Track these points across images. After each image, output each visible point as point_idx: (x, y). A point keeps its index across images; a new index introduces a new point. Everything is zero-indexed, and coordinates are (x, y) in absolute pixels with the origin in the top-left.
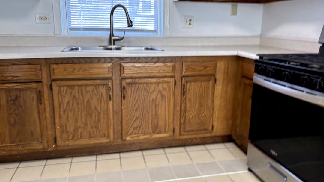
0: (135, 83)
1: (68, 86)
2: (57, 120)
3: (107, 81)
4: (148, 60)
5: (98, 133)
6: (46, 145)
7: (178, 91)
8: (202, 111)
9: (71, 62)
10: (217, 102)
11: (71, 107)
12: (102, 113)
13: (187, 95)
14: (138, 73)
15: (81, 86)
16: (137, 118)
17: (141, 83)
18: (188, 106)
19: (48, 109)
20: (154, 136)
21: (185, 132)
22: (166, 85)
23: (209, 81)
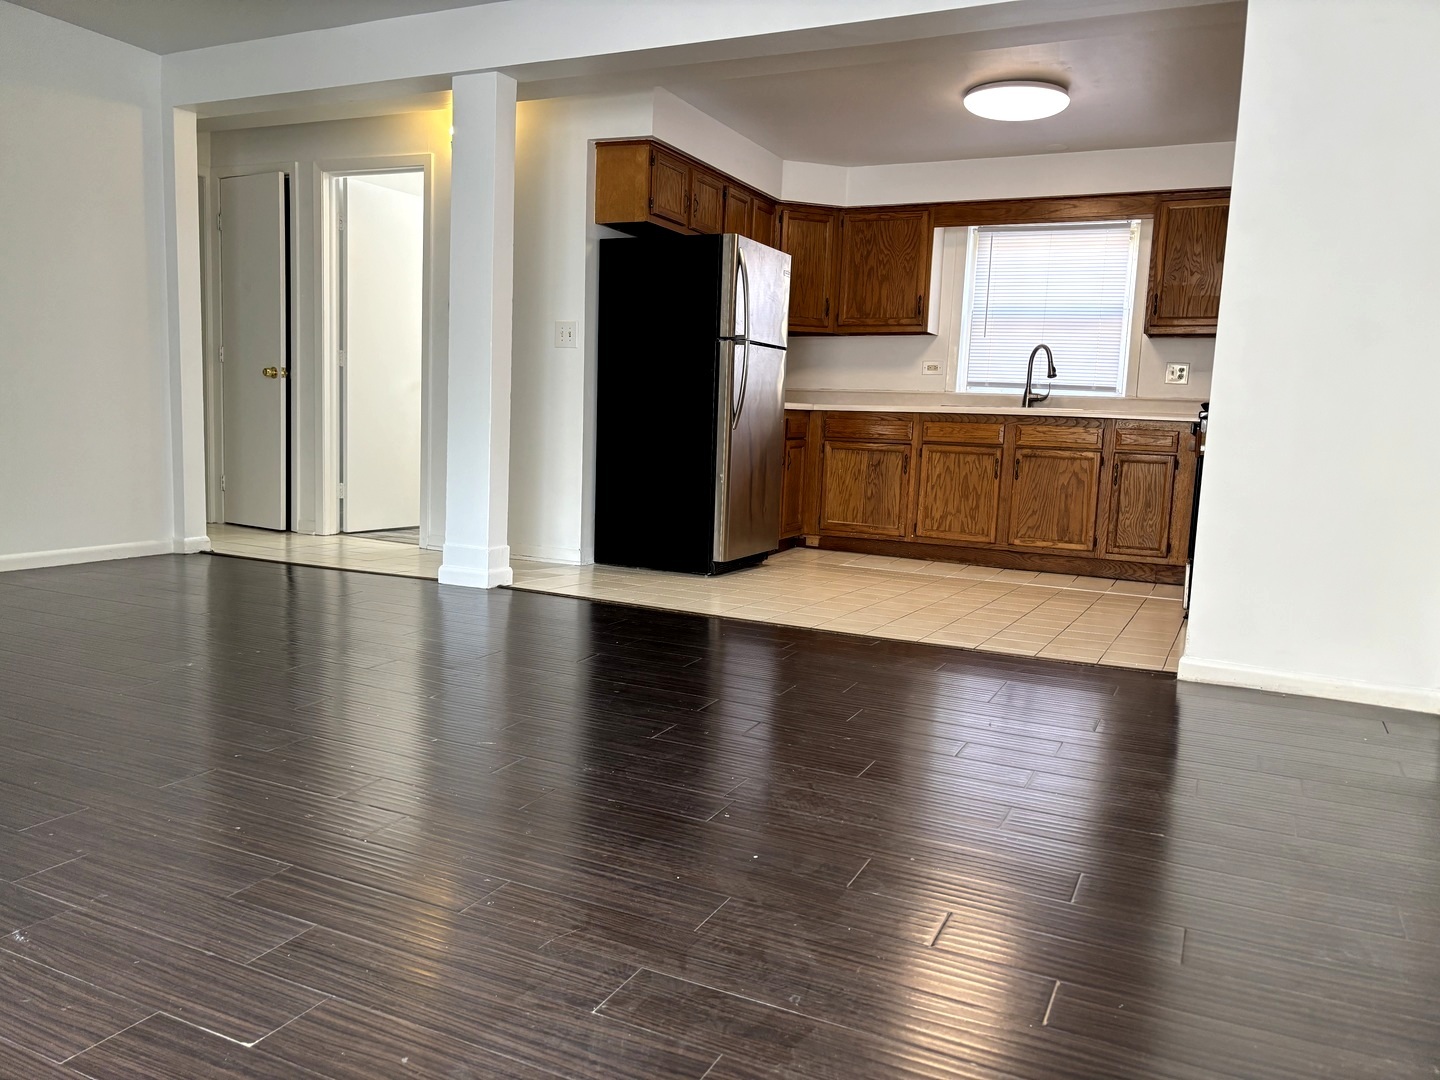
0: (1035, 456)
1: (941, 452)
2: (921, 499)
3: (994, 450)
4: (1059, 422)
5: (974, 526)
6: (902, 533)
9: (950, 419)
11: (942, 482)
12: (983, 496)
13: (1123, 484)
14: (1042, 441)
15: (959, 453)
16: (1034, 512)
17: (1045, 457)
18: (1123, 504)
19: (912, 482)
20: (1060, 545)
21: (1115, 547)
22: (1086, 464)
23: (1165, 463)
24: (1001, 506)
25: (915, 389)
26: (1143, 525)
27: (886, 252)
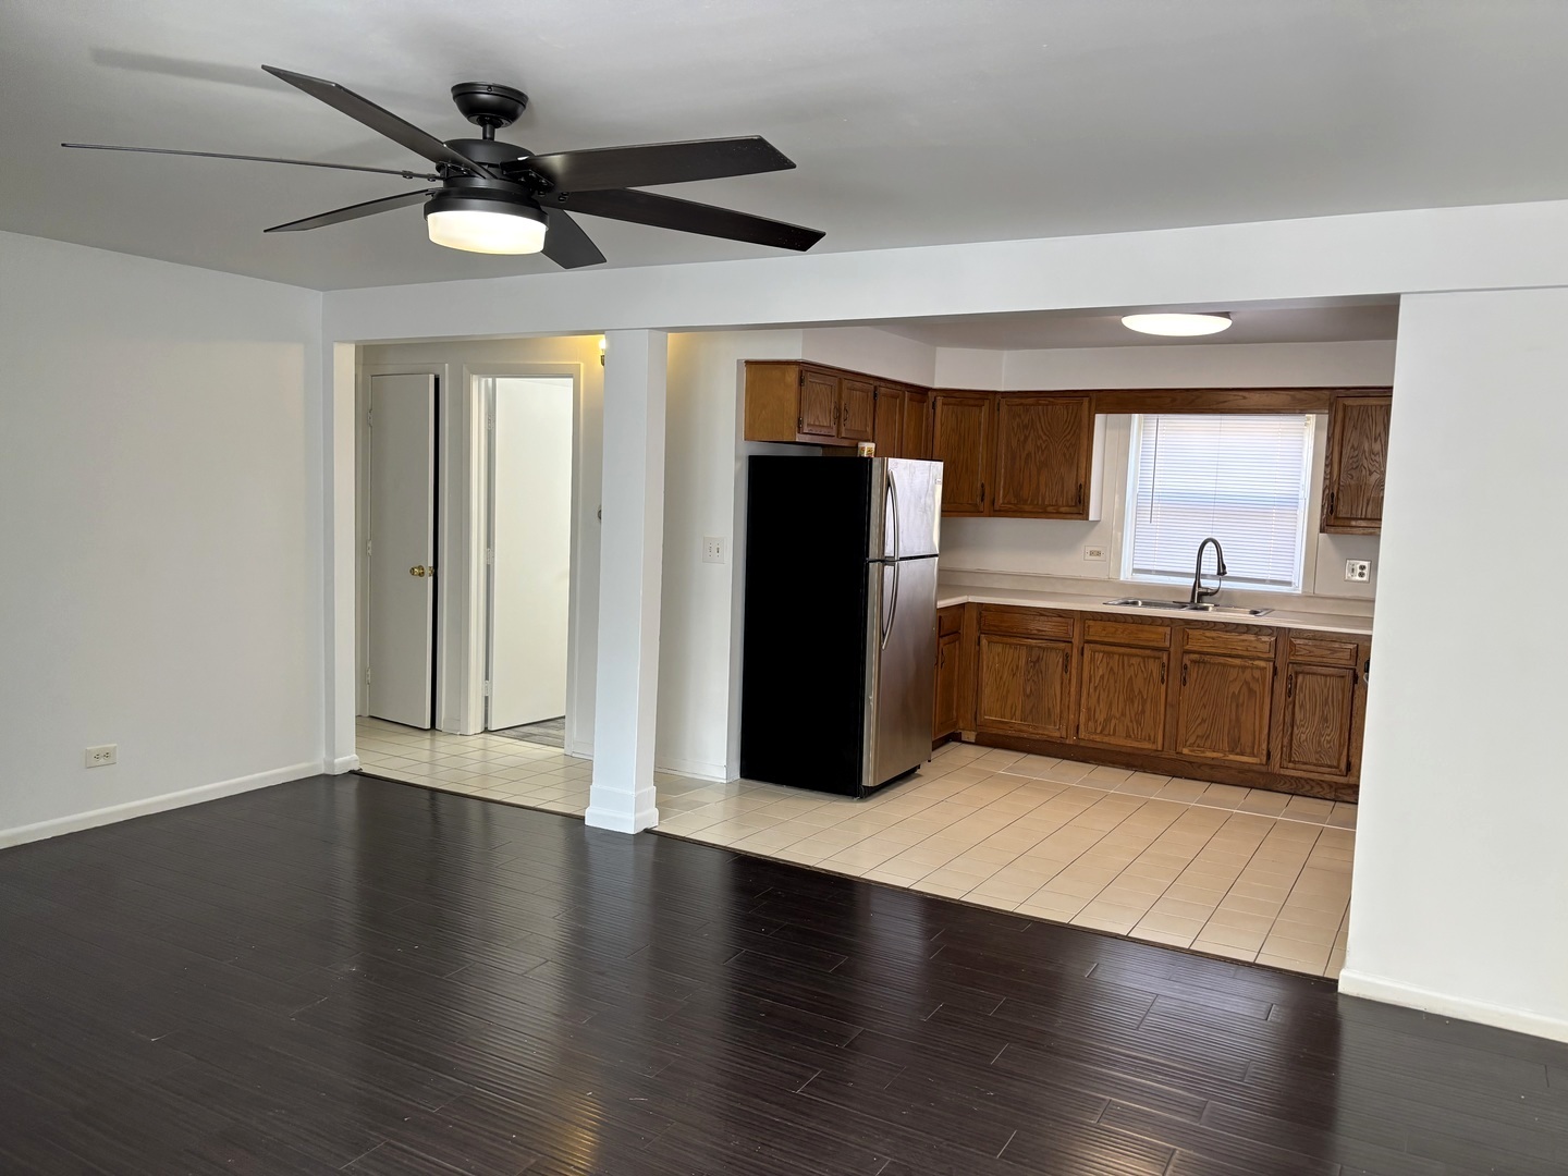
0: (1204, 662)
1: (1104, 652)
2: (1083, 700)
3: (1161, 653)
4: (1229, 628)
5: (1140, 732)
6: (1064, 735)
7: (1281, 687)
9: (1113, 618)
11: (1105, 683)
12: (1149, 701)
13: (1298, 695)
14: (1211, 647)
15: (1123, 655)
16: (1203, 721)
17: (1214, 664)
18: (1298, 716)
19: (1074, 682)
20: (1232, 757)
21: (1290, 761)
22: (1257, 674)
23: (1343, 677)
24: (1168, 713)
25: (1076, 574)
26: (1319, 742)
27: (1044, 438)
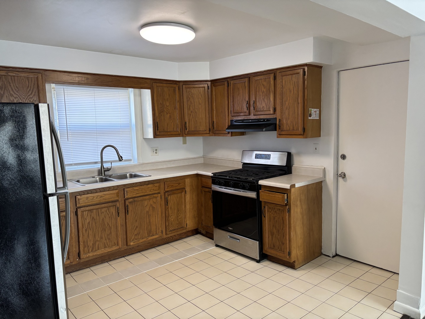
0: (135, 201)
1: (88, 210)
2: (81, 239)
3: (116, 203)
5: (110, 243)
6: (72, 261)
7: (163, 203)
8: (179, 215)
9: (90, 192)
10: (188, 207)
11: (90, 226)
12: (113, 227)
13: (169, 205)
14: (137, 194)
15: (98, 209)
16: (137, 227)
17: (139, 201)
18: (170, 212)
20: (149, 238)
21: (169, 231)
22: (156, 200)
23: (182, 193)
